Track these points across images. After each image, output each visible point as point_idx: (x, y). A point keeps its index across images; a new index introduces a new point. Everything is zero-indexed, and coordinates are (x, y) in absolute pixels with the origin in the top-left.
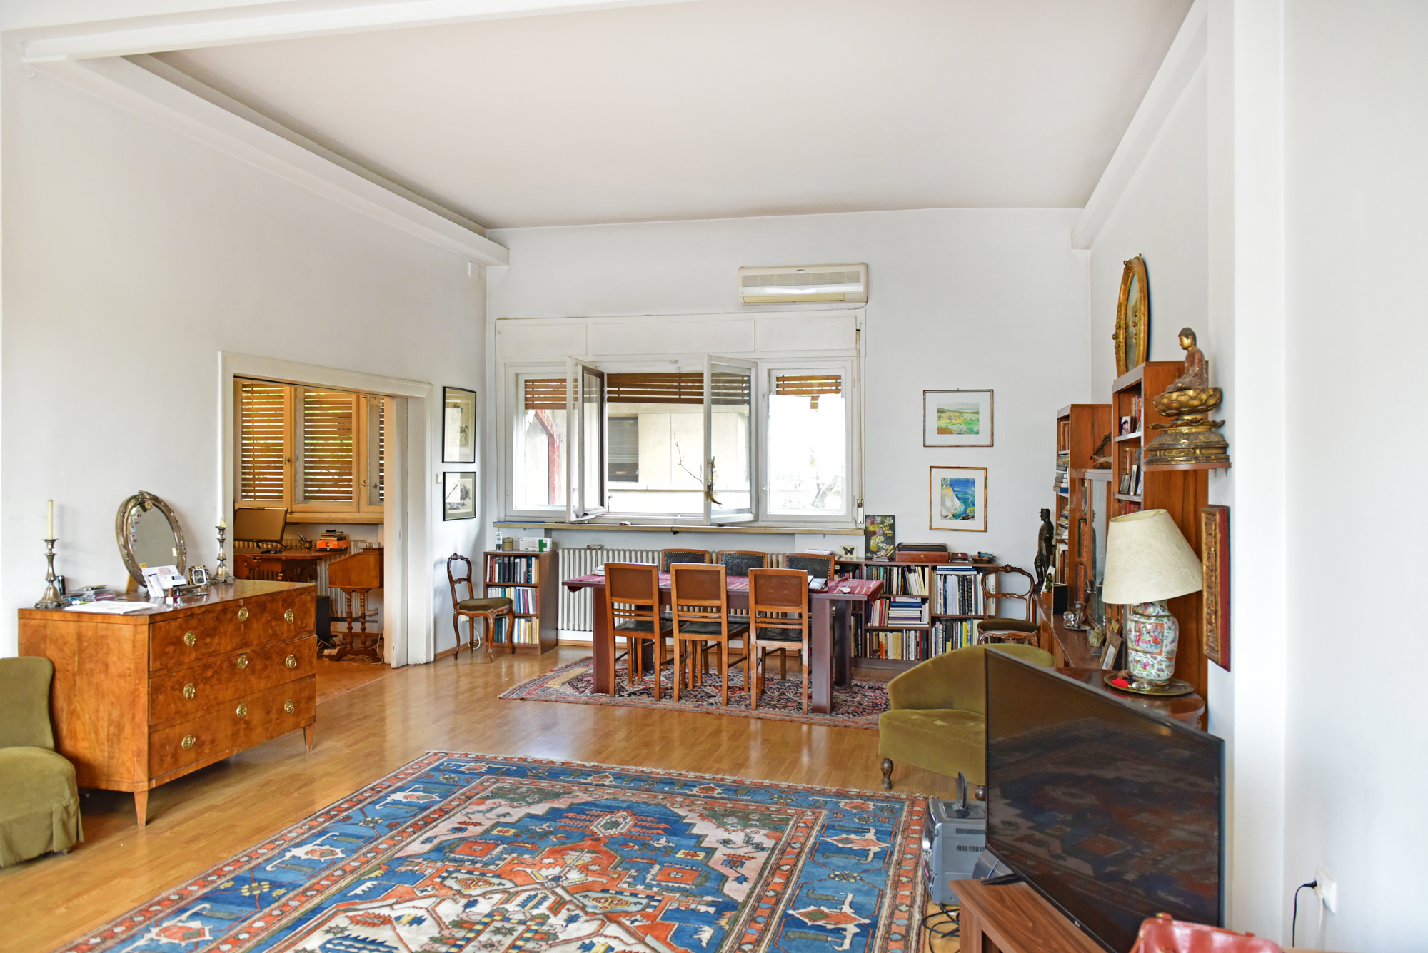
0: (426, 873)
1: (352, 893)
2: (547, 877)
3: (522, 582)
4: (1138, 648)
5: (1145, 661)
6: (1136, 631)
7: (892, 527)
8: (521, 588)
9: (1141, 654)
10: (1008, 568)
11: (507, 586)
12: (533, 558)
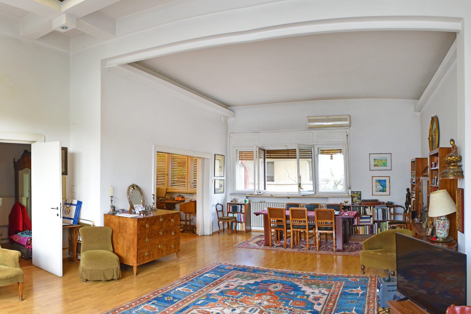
0: (218, 299)
1: (197, 303)
2: (257, 303)
3: (239, 212)
4: (439, 229)
6: (438, 224)
7: (360, 195)
8: (239, 214)
9: (440, 231)
10: (397, 206)
11: (234, 213)
12: (243, 205)
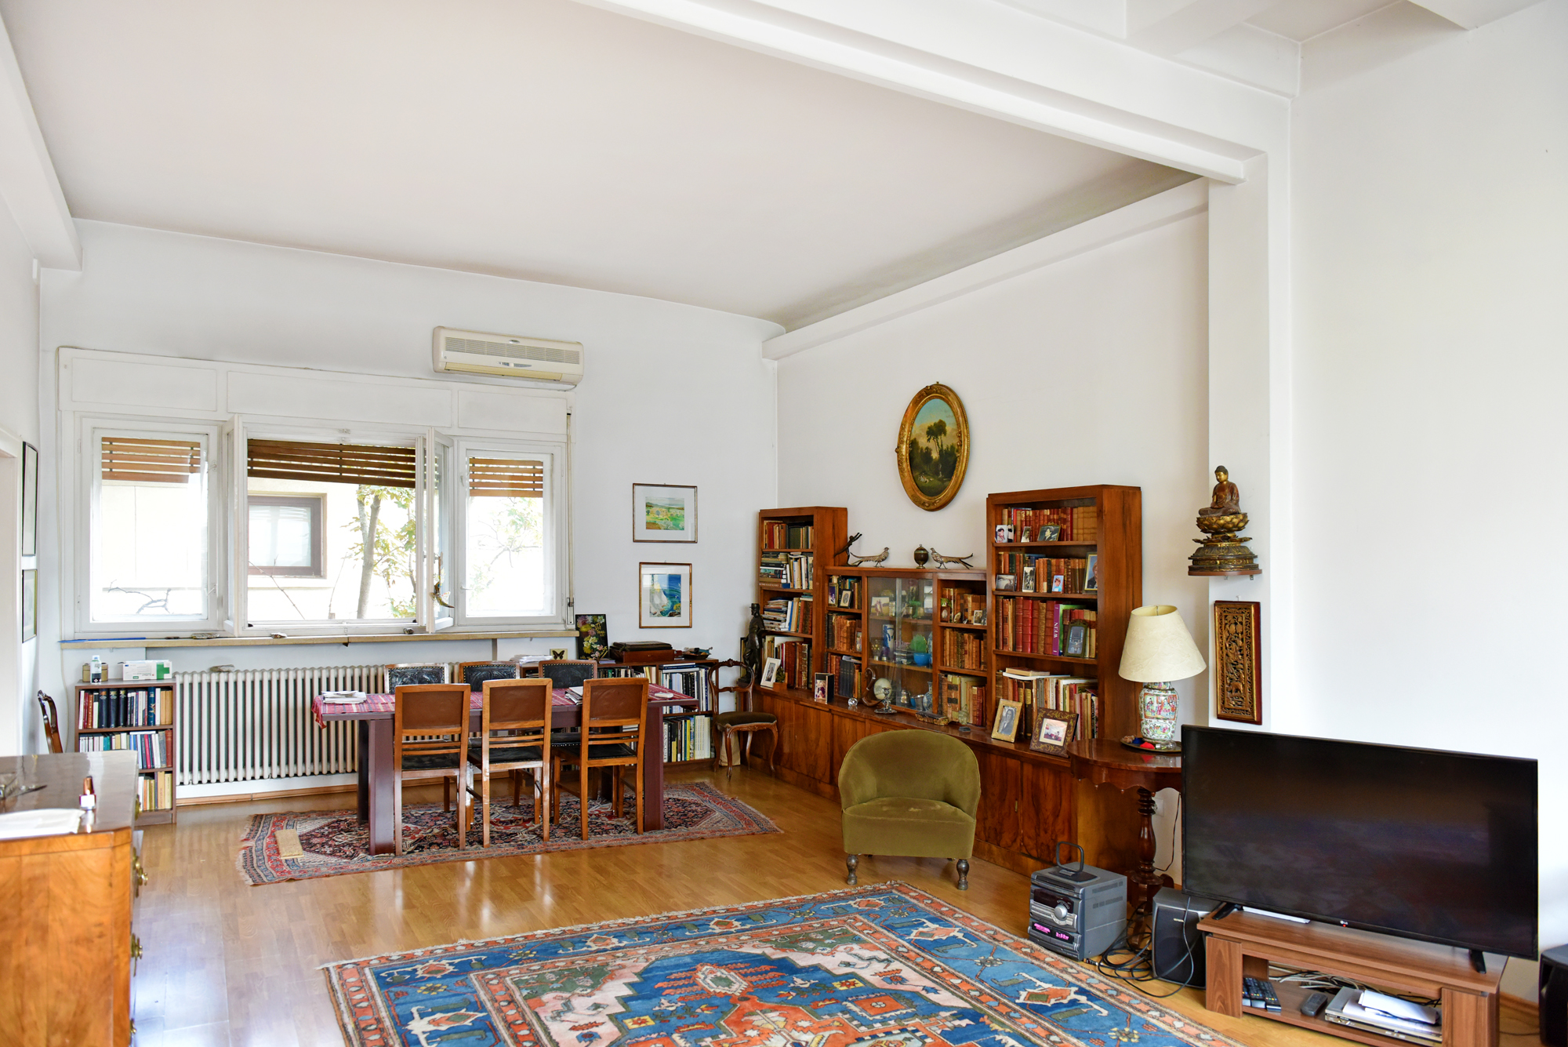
3: (140, 723)
4: (1159, 716)
5: (1164, 726)
6: (1158, 703)
7: (604, 626)
8: (139, 734)
9: (1162, 721)
10: (731, 663)
11: (113, 733)
12: (158, 690)
